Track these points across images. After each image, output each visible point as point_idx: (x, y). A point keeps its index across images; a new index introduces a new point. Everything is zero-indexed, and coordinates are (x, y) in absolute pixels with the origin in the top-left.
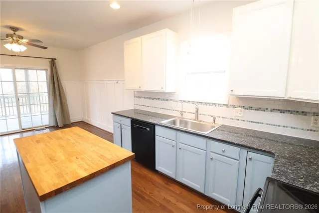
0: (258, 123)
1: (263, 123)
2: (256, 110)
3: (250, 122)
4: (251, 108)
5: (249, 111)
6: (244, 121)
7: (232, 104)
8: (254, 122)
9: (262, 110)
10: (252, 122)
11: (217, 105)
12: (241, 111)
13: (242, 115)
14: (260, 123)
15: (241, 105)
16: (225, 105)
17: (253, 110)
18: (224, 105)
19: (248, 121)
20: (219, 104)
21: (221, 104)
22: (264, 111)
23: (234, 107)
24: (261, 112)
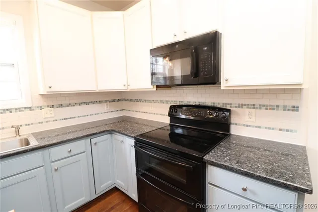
0: (71, 118)
1: (75, 117)
2: (66, 106)
3: (63, 119)
4: (61, 106)
5: (60, 109)
6: (56, 120)
7: (37, 105)
8: (67, 119)
9: (72, 106)
10: (65, 119)
11: (13, 111)
12: (50, 111)
13: (53, 116)
14: (73, 118)
15: (49, 104)
16: (27, 108)
17: (64, 107)
18: (25, 108)
19: (60, 120)
20: (16, 109)
21: (19, 108)
22: (74, 106)
23: (41, 108)
24: (71, 107)
